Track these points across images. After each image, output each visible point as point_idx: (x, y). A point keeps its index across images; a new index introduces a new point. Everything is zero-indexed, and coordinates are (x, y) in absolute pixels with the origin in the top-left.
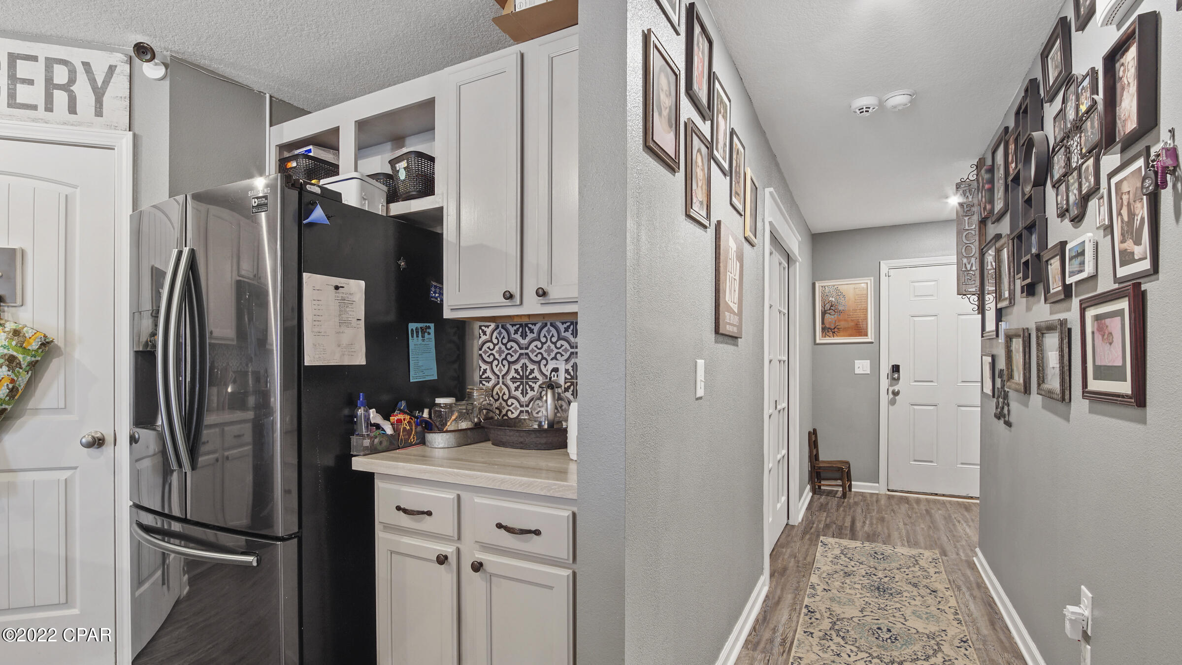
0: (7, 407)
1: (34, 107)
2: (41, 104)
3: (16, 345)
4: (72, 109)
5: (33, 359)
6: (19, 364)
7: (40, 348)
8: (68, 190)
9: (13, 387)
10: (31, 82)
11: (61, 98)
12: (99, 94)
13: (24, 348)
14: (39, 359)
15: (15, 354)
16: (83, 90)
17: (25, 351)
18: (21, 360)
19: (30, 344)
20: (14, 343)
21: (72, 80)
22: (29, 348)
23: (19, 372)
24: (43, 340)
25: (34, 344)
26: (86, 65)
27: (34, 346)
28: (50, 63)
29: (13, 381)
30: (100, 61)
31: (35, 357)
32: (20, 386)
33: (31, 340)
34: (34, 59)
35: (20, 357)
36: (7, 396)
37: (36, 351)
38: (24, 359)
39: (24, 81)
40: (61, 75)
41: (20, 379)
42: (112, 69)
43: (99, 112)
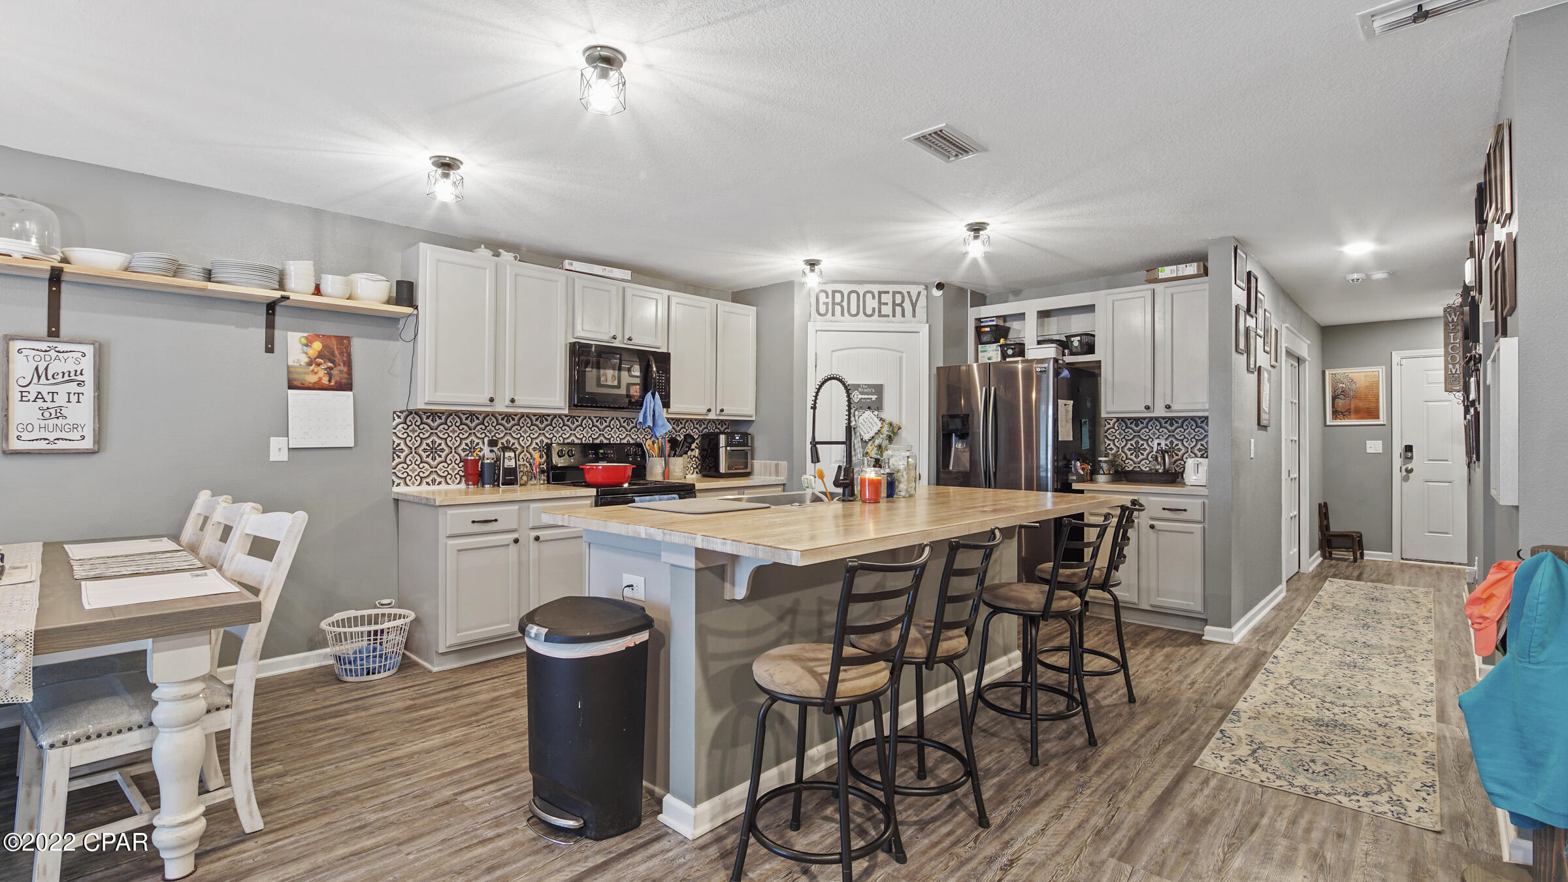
1: (888, 316)
2: (891, 315)
4: (903, 316)
8: (899, 354)
10: (887, 304)
11: (898, 309)
12: (914, 306)
16: (907, 305)
21: (903, 301)
26: (908, 292)
28: (894, 293)
30: (914, 290)
34: (888, 292)
39: (885, 304)
40: (898, 299)
42: (919, 293)
43: (914, 316)
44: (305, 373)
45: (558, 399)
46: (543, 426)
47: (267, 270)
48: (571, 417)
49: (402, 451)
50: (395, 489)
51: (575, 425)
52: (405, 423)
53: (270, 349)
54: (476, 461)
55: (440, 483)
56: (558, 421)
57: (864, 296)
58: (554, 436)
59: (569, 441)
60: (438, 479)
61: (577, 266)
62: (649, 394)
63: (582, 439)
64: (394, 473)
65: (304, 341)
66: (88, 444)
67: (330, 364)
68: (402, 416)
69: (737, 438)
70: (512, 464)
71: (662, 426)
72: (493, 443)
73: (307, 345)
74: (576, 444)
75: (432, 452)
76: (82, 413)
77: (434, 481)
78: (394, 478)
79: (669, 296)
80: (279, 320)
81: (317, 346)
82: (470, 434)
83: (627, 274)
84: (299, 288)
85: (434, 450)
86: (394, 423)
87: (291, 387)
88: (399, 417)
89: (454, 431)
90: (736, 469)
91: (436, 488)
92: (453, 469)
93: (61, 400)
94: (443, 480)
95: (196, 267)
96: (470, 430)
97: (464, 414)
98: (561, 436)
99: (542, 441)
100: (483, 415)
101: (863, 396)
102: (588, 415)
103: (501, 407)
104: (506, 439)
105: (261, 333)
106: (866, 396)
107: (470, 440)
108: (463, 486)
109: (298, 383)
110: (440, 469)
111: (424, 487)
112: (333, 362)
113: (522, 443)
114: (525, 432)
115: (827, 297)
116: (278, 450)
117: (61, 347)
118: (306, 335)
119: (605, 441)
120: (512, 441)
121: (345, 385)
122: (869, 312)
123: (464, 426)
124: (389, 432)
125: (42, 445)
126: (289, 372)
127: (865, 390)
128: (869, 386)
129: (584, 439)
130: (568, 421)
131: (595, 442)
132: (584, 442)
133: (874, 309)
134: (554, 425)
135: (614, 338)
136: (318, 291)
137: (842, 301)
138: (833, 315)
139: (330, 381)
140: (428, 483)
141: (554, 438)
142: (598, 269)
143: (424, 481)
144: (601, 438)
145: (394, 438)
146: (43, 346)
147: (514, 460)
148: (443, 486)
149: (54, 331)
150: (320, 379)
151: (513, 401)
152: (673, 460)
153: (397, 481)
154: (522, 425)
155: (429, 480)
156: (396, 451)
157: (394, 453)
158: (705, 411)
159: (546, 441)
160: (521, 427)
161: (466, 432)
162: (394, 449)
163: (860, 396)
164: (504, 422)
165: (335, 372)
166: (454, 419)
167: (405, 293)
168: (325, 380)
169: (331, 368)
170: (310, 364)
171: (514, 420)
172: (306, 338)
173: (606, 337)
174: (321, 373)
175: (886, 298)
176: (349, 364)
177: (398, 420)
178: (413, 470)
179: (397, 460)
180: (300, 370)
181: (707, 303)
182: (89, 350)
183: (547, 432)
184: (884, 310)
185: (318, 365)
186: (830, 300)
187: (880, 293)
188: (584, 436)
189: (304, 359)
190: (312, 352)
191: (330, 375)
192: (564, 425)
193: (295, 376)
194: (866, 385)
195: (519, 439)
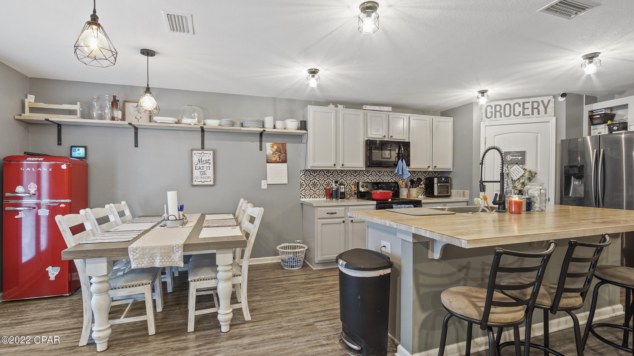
1: (529, 115)
2: (531, 114)
4: (539, 113)
8: (537, 134)
10: (528, 108)
11: (536, 111)
12: (546, 108)
16: (541, 108)
21: (538, 106)
26: (542, 101)
28: (533, 102)
30: (546, 100)
34: (529, 102)
39: (526, 109)
40: (535, 105)
42: (549, 101)
43: (546, 113)
44: (272, 157)
45: (361, 164)
46: (356, 175)
47: (259, 121)
48: (367, 171)
49: (303, 185)
50: (302, 200)
51: (369, 174)
52: (305, 175)
53: (261, 149)
54: (330, 189)
55: (317, 197)
56: (362, 173)
57: (514, 106)
58: (360, 179)
59: (366, 181)
60: (316, 196)
61: (368, 107)
62: (400, 161)
63: (372, 180)
64: (301, 193)
65: (271, 146)
66: (212, 183)
67: (280, 154)
68: (304, 172)
69: (443, 179)
70: (343, 190)
71: (406, 174)
72: (336, 182)
73: (272, 147)
74: (369, 182)
75: (314, 186)
76: (210, 173)
77: (315, 197)
78: (301, 195)
79: (409, 117)
80: (264, 139)
81: (275, 147)
82: (328, 178)
83: (390, 109)
84: (269, 128)
85: (315, 185)
86: (301, 175)
87: (268, 162)
88: (302, 172)
89: (322, 178)
90: (442, 194)
91: (315, 199)
92: (322, 192)
93: (205, 169)
94: (318, 196)
95: (238, 123)
96: (328, 177)
97: (325, 171)
98: (363, 179)
99: (355, 181)
100: (332, 171)
101: (513, 158)
102: (374, 170)
103: (338, 168)
104: (341, 180)
105: (258, 143)
106: (515, 158)
107: (328, 181)
108: (325, 199)
109: (269, 161)
110: (317, 192)
111: (311, 199)
112: (280, 153)
113: (347, 182)
114: (349, 177)
115: (492, 108)
116: (264, 185)
117: (205, 152)
118: (272, 143)
119: (382, 181)
120: (344, 181)
121: (284, 161)
122: (517, 113)
123: (326, 176)
124: (300, 178)
125: (200, 183)
126: (267, 157)
127: (514, 154)
128: (517, 152)
129: (373, 180)
130: (366, 173)
131: (377, 181)
132: (372, 181)
133: (520, 112)
134: (360, 175)
135: (385, 137)
136: (275, 127)
137: (501, 109)
138: (495, 117)
139: (280, 160)
140: (313, 198)
141: (360, 180)
142: (377, 108)
143: (312, 196)
144: (380, 180)
145: (301, 180)
146: (200, 152)
147: (344, 189)
148: (318, 199)
149: (203, 148)
150: (276, 159)
151: (343, 165)
152: (412, 189)
153: (302, 196)
154: (347, 175)
155: (313, 196)
157: (301, 186)
158: (427, 167)
159: (357, 181)
161: (326, 178)
162: (301, 184)
163: (511, 158)
164: (340, 174)
165: (281, 156)
166: (322, 173)
167: (303, 125)
168: (278, 160)
169: (280, 155)
170: (273, 154)
171: (344, 173)
172: (272, 145)
173: (381, 137)
174: (277, 157)
175: (526, 106)
176: (285, 153)
177: (302, 174)
178: (308, 192)
179: (302, 189)
180: (270, 156)
181: (427, 118)
182: (211, 152)
183: (357, 177)
184: (526, 112)
185: (276, 154)
186: (493, 110)
187: (524, 103)
188: (372, 179)
189: (272, 152)
190: (274, 150)
191: (280, 158)
192: (364, 175)
193: (269, 158)
194: (514, 152)
195: (346, 180)
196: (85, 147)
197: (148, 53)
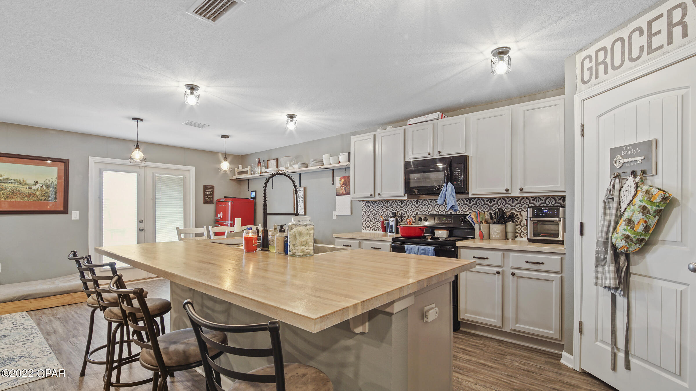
0: (644, 237)
1: (661, 47)
2: (665, 42)
3: (647, 200)
4: (685, 34)
5: (658, 208)
6: (649, 211)
7: (661, 201)
8: (684, 91)
9: (647, 226)
10: (659, 32)
11: (677, 31)
13: (652, 201)
14: (663, 208)
15: (646, 205)
17: (652, 203)
18: (650, 209)
19: (655, 199)
20: (646, 198)
22: (655, 201)
23: (649, 216)
24: (663, 195)
25: (657, 199)
27: (658, 200)
28: (670, 12)
29: (646, 222)
31: (659, 207)
32: (651, 225)
33: (656, 196)
34: (661, 16)
35: (649, 207)
36: (643, 231)
37: (660, 203)
38: (652, 209)
39: (656, 34)
40: (677, 16)
41: (650, 221)
44: (340, 190)
45: (399, 191)
48: (433, 200)
49: (364, 216)
50: (363, 231)
52: (365, 205)
53: (333, 184)
55: (376, 230)
56: (425, 202)
57: (630, 38)
58: (423, 210)
59: (431, 213)
61: (413, 121)
62: (445, 184)
63: (439, 212)
64: (362, 225)
66: (303, 213)
67: (345, 186)
68: (364, 203)
69: (544, 211)
70: (393, 223)
73: (340, 181)
74: (436, 214)
75: (374, 217)
76: (302, 206)
77: (374, 229)
79: (470, 117)
80: (335, 174)
81: (343, 180)
82: (387, 209)
83: (437, 115)
86: (362, 206)
91: (375, 232)
93: (301, 202)
94: (377, 229)
97: (384, 201)
98: (427, 210)
100: (392, 201)
101: (626, 160)
105: (331, 179)
106: (630, 160)
107: (387, 212)
108: (381, 232)
109: (338, 194)
110: (377, 224)
111: (371, 231)
112: (346, 185)
113: (408, 214)
114: (409, 208)
115: (591, 61)
116: (334, 216)
117: (300, 189)
118: (340, 177)
121: (348, 194)
122: (635, 53)
124: (361, 209)
126: (337, 190)
127: (629, 152)
128: (634, 146)
130: (431, 202)
132: (440, 213)
133: (642, 49)
134: (423, 205)
135: (429, 154)
137: (606, 57)
138: (597, 77)
139: (345, 192)
140: (372, 230)
142: (421, 119)
145: (362, 212)
149: (300, 186)
150: (343, 191)
152: (492, 226)
153: (363, 228)
154: (408, 205)
155: (373, 228)
156: (363, 216)
157: (362, 217)
158: (504, 191)
160: (408, 206)
161: (385, 209)
162: (362, 216)
163: (623, 161)
164: (400, 204)
169: (345, 188)
170: (341, 187)
171: (404, 203)
172: (340, 178)
173: (426, 155)
174: (343, 189)
175: (656, 26)
176: (350, 186)
178: (368, 224)
179: (363, 220)
180: (339, 189)
182: (303, 190)
183: (420, 208)
184: (656, 42)
185: (343, 187)
186: (593, 64)
187: (649, 24)
188: (440, 210)
189: (340, 186)
190: (341, 183)
191: (345, 190)
192: (428, 205)
193: (338, 191)
194: (629, 146)
195: (406, 212)
196: (255, 191)
197: (225, 137)
